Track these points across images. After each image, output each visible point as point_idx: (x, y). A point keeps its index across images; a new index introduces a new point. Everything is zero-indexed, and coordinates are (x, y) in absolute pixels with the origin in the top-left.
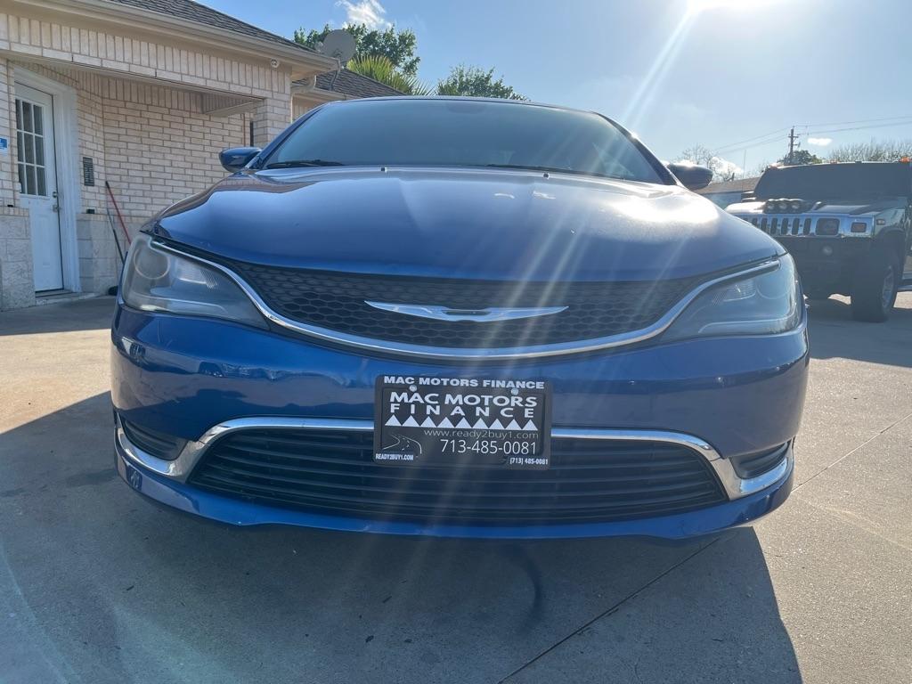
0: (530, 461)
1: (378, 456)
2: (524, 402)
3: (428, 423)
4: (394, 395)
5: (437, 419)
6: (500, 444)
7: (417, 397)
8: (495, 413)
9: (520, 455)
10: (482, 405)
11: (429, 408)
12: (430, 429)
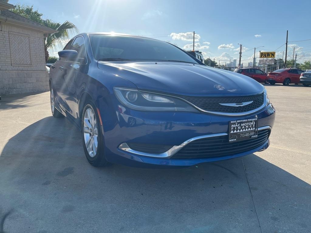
0: (255, 136)
1: (230, 141)
2: (253, 123)
3: (238, 131)
4: (232, 125)
5: (240, 130)
6: (249, 134)
7: (236, 125)
8: (249, 127)
9: (253, 135)
10: (247, 125)
11: (239, 127)
12: (239, 132)
